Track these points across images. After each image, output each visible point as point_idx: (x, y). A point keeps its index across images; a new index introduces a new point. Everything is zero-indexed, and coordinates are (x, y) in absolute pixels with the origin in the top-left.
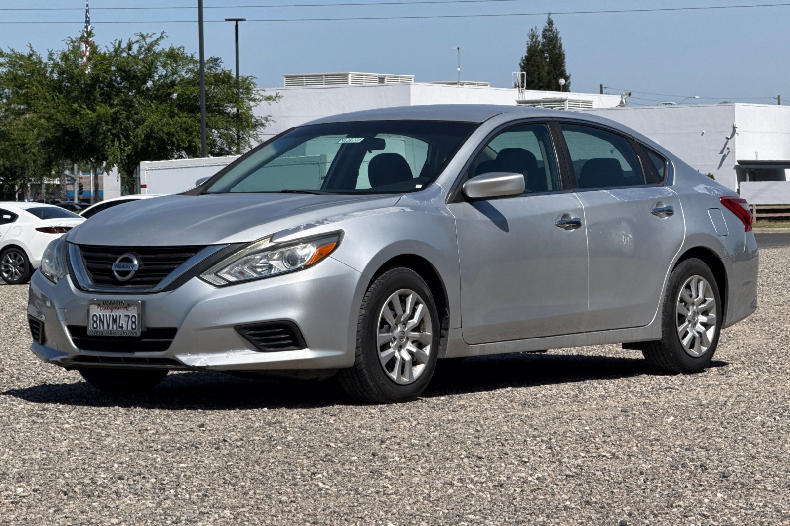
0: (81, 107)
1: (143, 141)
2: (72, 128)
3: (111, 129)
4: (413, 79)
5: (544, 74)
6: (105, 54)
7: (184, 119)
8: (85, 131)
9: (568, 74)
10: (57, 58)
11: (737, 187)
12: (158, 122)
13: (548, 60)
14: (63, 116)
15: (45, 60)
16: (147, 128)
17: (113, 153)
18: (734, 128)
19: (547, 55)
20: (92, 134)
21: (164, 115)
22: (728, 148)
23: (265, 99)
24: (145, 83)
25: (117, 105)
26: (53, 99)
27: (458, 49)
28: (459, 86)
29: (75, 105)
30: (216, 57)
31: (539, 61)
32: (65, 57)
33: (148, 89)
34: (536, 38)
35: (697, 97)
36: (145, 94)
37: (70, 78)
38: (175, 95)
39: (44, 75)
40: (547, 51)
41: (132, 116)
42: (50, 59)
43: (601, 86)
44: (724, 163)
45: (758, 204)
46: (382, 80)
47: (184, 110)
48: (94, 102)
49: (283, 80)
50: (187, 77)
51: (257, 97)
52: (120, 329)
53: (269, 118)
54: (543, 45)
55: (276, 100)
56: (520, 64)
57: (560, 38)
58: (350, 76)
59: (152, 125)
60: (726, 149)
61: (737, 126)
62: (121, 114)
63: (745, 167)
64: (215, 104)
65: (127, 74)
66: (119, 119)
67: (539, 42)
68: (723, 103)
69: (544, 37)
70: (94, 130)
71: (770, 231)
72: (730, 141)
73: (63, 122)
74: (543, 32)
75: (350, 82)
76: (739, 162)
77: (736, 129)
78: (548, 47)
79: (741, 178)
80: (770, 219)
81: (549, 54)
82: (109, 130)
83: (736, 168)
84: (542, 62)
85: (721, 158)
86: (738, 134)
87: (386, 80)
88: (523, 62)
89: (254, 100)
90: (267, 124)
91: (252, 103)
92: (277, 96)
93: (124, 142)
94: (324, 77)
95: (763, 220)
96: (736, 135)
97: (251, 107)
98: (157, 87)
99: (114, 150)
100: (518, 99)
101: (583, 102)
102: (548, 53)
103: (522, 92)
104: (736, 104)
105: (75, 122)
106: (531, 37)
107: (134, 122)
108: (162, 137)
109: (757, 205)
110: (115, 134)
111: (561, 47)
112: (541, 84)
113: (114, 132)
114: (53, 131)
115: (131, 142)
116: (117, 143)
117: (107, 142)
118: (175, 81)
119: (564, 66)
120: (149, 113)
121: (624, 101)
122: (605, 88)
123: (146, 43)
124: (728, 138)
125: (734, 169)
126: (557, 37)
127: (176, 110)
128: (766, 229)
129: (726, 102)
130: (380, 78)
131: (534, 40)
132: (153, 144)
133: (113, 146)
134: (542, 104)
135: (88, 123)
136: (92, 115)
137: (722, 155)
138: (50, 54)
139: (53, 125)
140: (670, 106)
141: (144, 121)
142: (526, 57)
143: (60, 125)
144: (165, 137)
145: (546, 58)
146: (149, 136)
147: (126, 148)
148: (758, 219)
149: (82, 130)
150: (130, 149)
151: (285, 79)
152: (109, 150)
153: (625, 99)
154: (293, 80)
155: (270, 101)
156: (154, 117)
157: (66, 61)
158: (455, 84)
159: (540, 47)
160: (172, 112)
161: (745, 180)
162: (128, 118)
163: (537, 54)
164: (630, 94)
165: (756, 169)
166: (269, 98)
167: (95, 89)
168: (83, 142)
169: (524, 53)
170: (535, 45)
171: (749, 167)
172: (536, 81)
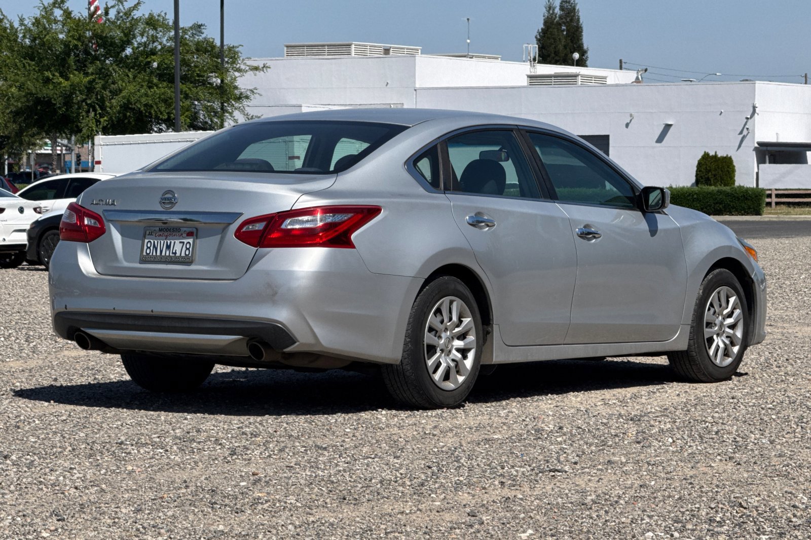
0: (54, 75)
1: (119, 112)
2: (44, 98)
3: (86, 99)
4: (420, 51)
5: (561, 47)
6: (79, 19)
7: (163, 90)
8: (58, 102)
9: (585, 47)
10: (28, 23)
11: (756, 170)
12: (135, 92)
13: (565, 33)
14: (34, 85)
15: (16, 25)
16: (124, 99)
17: (87, 125)
18: (754, 108)
19: (565, 28)
20: (65, 104)
21: (142, 86)
22: (747, 129)
23: (251, 70)
24: (124, 50)
25: (92, 74)
26: (24, 66)
27: (468, 19)
28: (468, 59)
29: (48, 74)
30: (200, 23)
31: (556, 33)
32: (37, 22)
33: (126, 56)
34: (554, 10)
35: (718, 74)
36: (122, 62)
37: (43, 44)
38: (155, 65)
39: (15, 41)
40: (564, 23)
41: (109, 85)
42: (22, 24)
43: (621, 61)
44: (743, 144)
45: (777, 188)
46: (387, 51)
47: (164, 81)
48: (68, 69)
49: (284, 49)
50: (169, 44)
51: (243, 67)
53: (255, 91)
54: (560, 17)
55: (263, 71)
56: (536, 37)
57: (578, 10)
58: (353, 46)
59: (129, 96)
60: (745, 130)
61: (757, 106)
62: (97, 83)
63: (765, 148)
64: (197, 74)
65: (104, 41)
66: (95, 88)
67: (556, 14)
68: (743, 81)
69: (562, 8)
70: (68, 100)
71: (787, 218)
72: (750, 121)
73: (34, 91)
74: (561, 3)
75: (353, 53)
76: (759, 143)
77: (757, 109)
78: (566, 20)
79: (761, 160)
80: (789, 204)
81: (567, 27)
82: (84, 100)
83: (756, 149)
84: (559, 35)
85: (740, 139)
86: (758, 114)
87: (391, 51)
88: (540, 36)
89: (239, 70)
90: (252, 97)
91: (237, 74)
92: (264, 66)
93: (100, 113)
94: (326, 47)
95: (782, 205)
96: (756, 114)
97: (236, 77)
98: (136, 55)
99: (89, 121)
100: (529, 73)
101: (596, 77)
102: (565, 25)
103: (534, 66)
104: (757, 82)
105: (48, 92)
106: (548, 9)
107: (110, 92)
108: (140, 109)
109: (776, 190)
110: (90, 104)
111: (578, 19)
112: (557, 58)
113: (89, 102)
114: (23, 100)
115: (107, 113)
116: (92, 114)
117: (81, 113)
118: (155, 50)
119: (581, 39)
120: (126, 84)
121: (640, 77)
122: (625, 63)
123: (124, 8)
124: (747, 118)
125: (753, 150)
126: (574, 9)
127: (155, 80)
128: (782, 216)
129: (747, 80)
130: (385, 50)
131: (551, 12)
132: (129, 116)
133: (88, 117)
134: (553, 78)
135: (61, 92)
136: (65, 83)
137: (741, 136)
138: (21, 19)
139: (24, 94)
140: (689, 83)
141: (121, 91)
142: (542, 29)
143: (31, 94)
144: (142, 109)
145: (563, 31)
146: (126, 107)
147: (102, 120)
148: (777, 204)
149: (55, 100)
150: (106, 121)
151: (286, 48)
152: (84, 121)
153: (641, 75)
154: (294, 49)
155: (257, 72)
156: (131, 88)
157: (37, 26)
158: (465, 56)
159: (557, 19)
160: (150, 82)
161: (764, 162)
162: (104, 88)
163: (554, 26)
164: (646, 70)
165: (776, 152)
166: (256, 69)
167: (69, 56)
168: (55, 112)
169: (541, 26)
170: (552, 17)
171: (769, 148)
172: (553, 55)
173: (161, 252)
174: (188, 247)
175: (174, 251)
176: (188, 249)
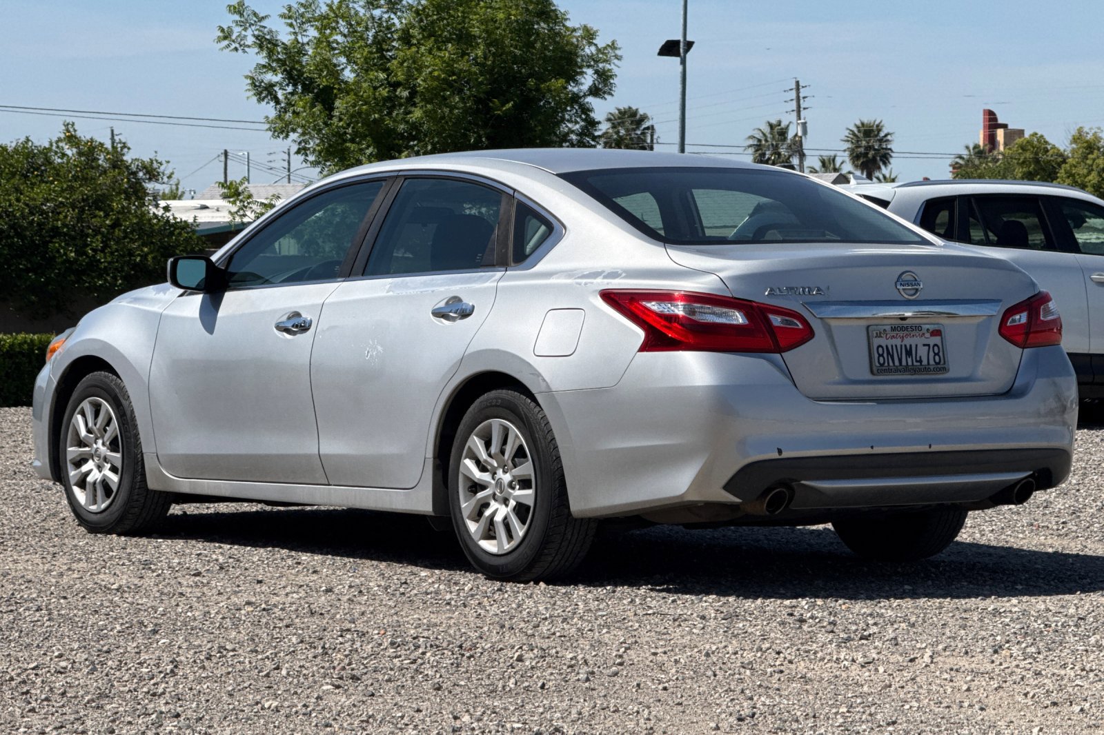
173: (900, 360)
174: (936, 351)
175: (918, 359)
176: (937, 354)
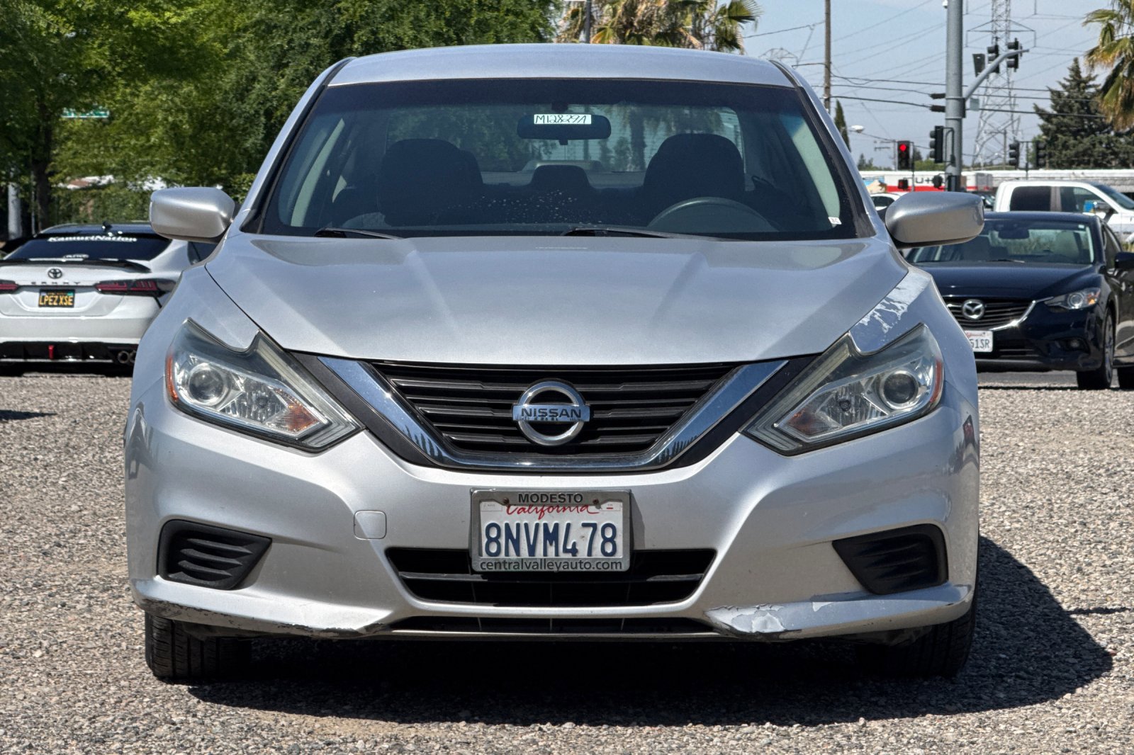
52: (569, 556)
